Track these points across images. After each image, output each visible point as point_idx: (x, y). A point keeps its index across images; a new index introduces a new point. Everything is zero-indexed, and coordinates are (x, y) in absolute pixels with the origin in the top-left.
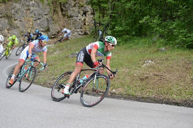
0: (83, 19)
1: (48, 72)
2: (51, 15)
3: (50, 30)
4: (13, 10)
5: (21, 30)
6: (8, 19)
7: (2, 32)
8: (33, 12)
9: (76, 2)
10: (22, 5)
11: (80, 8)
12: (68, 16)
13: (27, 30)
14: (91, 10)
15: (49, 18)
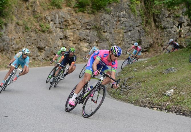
0: (178, 30)
1: (140, 89)
2: (143, 26)
3: (142, 43)
4: (103, 22)
5: (110, 43)
6: (97, 31)
7: (91, 45)
8: (123, 24)
9: (171, 12)
10: (111, 15)
11: (175, 18)
12: (161, 27)
13: (117, 42)
14: (187, 21)
15: (141, 29)
